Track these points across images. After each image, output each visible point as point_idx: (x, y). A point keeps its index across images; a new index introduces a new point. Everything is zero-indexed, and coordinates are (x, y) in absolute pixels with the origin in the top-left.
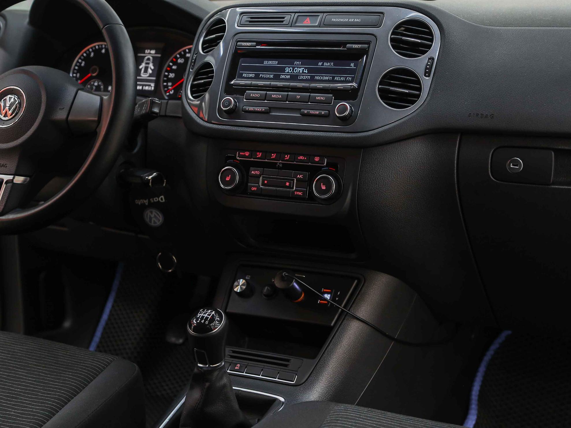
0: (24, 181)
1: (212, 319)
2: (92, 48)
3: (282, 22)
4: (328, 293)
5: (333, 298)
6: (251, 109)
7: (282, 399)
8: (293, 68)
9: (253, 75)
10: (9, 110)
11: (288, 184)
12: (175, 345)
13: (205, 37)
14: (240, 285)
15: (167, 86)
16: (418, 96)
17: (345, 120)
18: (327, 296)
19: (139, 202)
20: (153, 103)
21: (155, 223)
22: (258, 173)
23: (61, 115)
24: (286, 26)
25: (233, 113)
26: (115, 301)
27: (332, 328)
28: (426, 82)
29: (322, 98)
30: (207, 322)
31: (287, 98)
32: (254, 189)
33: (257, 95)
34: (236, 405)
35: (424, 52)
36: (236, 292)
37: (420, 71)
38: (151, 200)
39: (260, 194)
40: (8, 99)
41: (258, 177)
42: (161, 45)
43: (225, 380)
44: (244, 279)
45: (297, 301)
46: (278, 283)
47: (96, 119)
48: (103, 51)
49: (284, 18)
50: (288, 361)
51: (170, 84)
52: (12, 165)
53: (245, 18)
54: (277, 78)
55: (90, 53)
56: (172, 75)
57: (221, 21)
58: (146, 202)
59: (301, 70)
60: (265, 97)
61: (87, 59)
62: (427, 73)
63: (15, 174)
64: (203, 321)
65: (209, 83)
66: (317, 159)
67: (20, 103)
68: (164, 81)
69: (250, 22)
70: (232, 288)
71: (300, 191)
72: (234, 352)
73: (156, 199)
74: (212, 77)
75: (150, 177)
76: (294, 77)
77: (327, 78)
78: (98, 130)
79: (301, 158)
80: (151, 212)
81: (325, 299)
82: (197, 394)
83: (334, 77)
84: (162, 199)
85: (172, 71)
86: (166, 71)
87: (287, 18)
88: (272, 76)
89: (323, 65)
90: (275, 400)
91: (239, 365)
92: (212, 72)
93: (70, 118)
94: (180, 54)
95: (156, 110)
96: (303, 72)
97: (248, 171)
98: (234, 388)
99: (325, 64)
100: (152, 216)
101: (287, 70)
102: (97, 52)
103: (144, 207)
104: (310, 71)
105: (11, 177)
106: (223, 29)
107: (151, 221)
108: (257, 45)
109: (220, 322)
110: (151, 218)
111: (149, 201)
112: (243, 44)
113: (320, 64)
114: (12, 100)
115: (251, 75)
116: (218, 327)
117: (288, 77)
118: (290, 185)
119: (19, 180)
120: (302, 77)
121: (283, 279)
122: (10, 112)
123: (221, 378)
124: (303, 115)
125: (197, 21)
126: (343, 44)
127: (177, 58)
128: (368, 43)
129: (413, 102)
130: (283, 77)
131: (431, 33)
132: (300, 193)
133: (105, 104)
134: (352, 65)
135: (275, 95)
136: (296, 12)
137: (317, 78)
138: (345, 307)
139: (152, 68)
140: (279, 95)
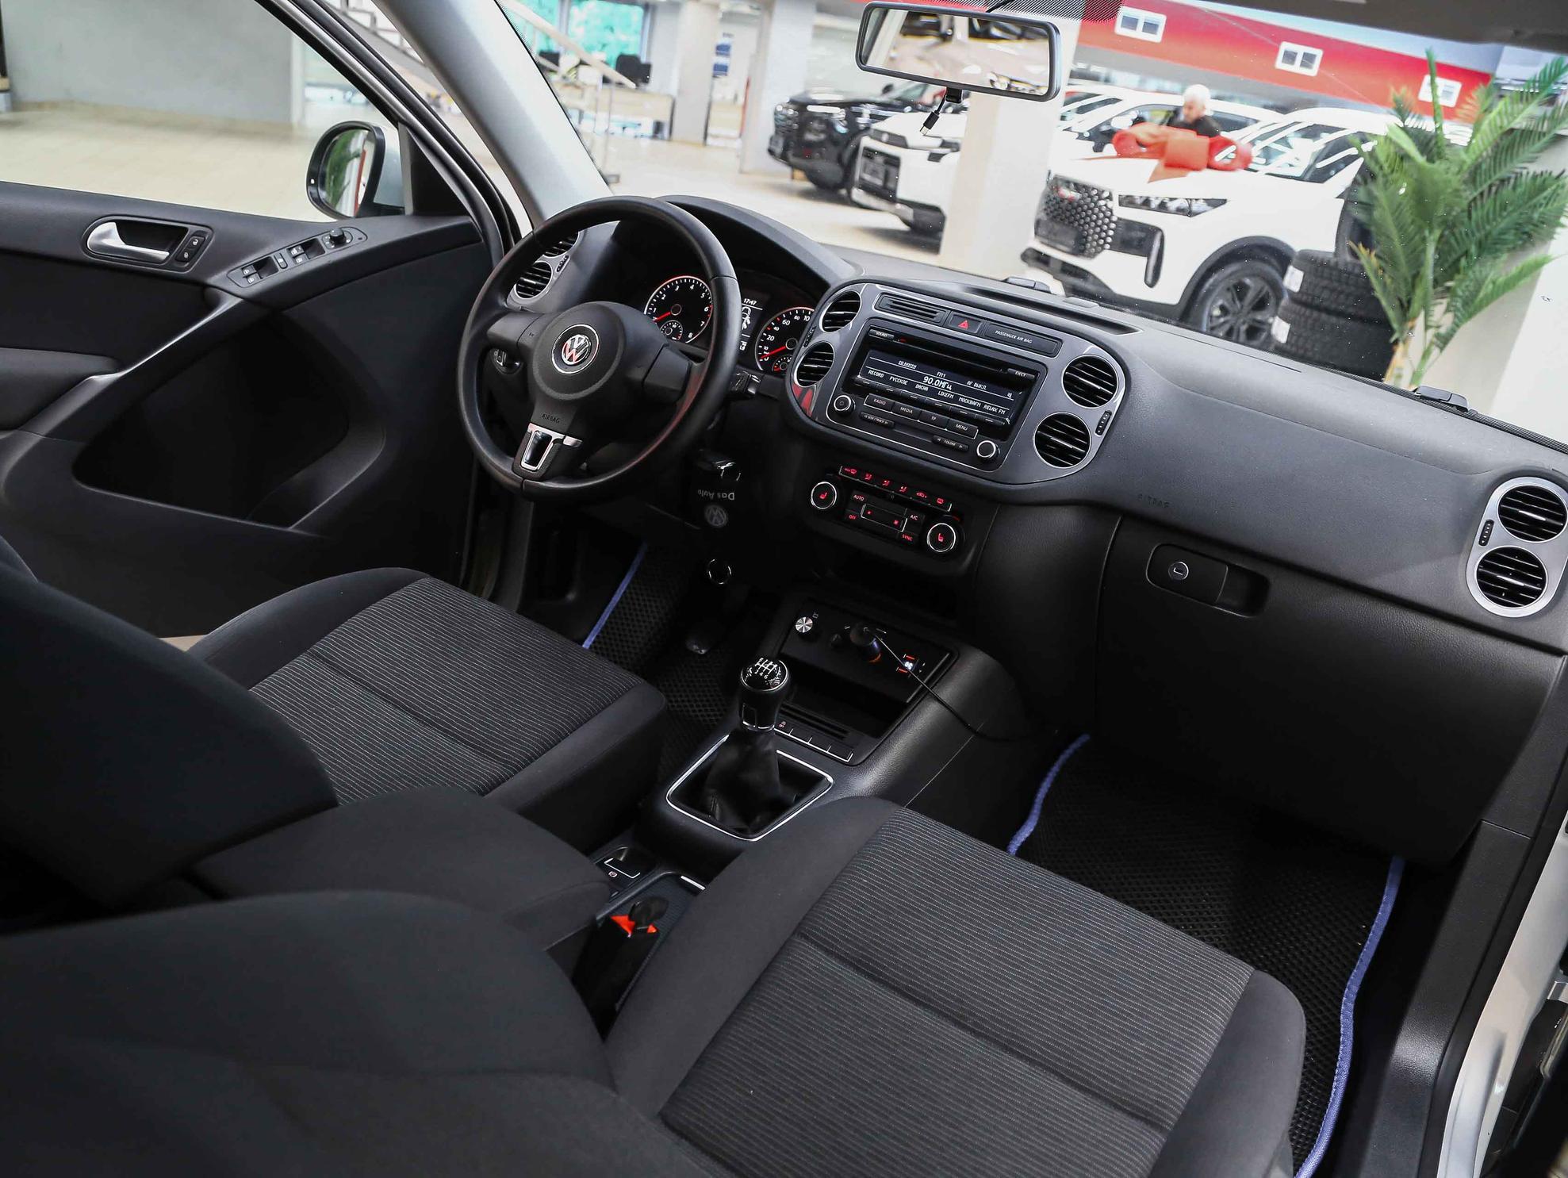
0: (576, 444)
1: (773, 675)
2: (678, 280)
3: (933, 317)
4: (910, 661)
5: (915, 670)
6: (871, 418)
7: (830, 779)
8: (935, 379)
9: (882, 375)
10: (577, 352)
11: (896, 522)
12: (694, 654)
13: (828, 310)
14: (804, 625)
15: (762, 350)
16: (1082, 456)
17: (985, 463)
18: (909, 665)
19: (703, 493)
20: (750, 382)
21: (716, 523)
22: (862, 499)
23: (637, 374)
24: (936, 323)
25: (846, 417)
26: (632, 582)
27: (906, 706)
28: (1096, 440)
29: (964, 428)
30: (766, 677)
31: (918, 416)
32: (851, 517)
33: (882, 403)
34: (776, 777)
35: (1101, 403)
36: (800, 634)
37: (1091, 425)
38: (719, 494)
39: (858, 525)
40: (577, 340)
41: (861, 504)
42: (766, 297)
43: (770, 747)
44: (809, 616)
45: (871, 662)
46: (854, 637)
47: (679, 388)
48: (692, 287)
49: (935, 313)
50: (845, 732)
51: (766, 348)
52: (566, 423)
53: (887, 300)
54: (911, 387)
55: (675, 286)
56: (771, 338)
57: (854, 296)
58: (712, 495)
59: (944, 384)
60: (892, 407)
61: (670, 292)
62: (1099, 431)
63: (566, 434)
64: (761, 674)
65: (825, 371)
66: (940, 501)
67: (591, 348)
68: (761, 343)
69: (892, 306)
70: (794, 623)
71: (910, 536)
73: (724, 495)
74: (829, 364)
75: (723, 468)
76: (933, 392)
77: (974, 403)
78: (678, 403)
79: (920, 494)
80: (715, 509)
81: (906, 669)
82: (733, 755)
83: (983, 405)
84: (731, 496)
85: (772, 332)
86: (766, 331)
87: (940, 314)
88: (905, 383)
89: (972, 385)
90: (822, 777)
91: (784, 723)
92: (831, 357)
93: (647, 380)
94: (787, 314)
95: (752, 391)
96: (945, 388)
97: (850, 494)
98: (778, 752)
99: (976, 385)
100: (715, 514)
101: (926, 379)
102: (685, 286)
103: (707, 501)
104: (955, 388)
105: (560, 436)
106: (855, 307)
107: (711, 519)
108: (895, 339)
109: (782, 677)
110: (712, 517)
111: (716, 496)
112: (878, 333)
113: (969, 383)
114: (582, 342)
115: (879, 375)
116: (779, 684)
117: (926, 389)
118: (899, 523)
119: (569, 441)
120: (943, 394)
121: (861, 633)
122: (578, 356)
123: (767, 743)
124: (935, 442)
125: (821, 285)
126: (1006, 365)
127: (782, 318)
128: (1035, 373)
129: (1075, 462)
130: (918, 386)
131: (1114, 380)
132: (909, 538)
133: (694, 374)
134: (1010, 395)
135: (906, 409)
136: (951, 310)
137: (962, 400)
138: (926, 684)
139: (749, 322)
140: (911, 409)
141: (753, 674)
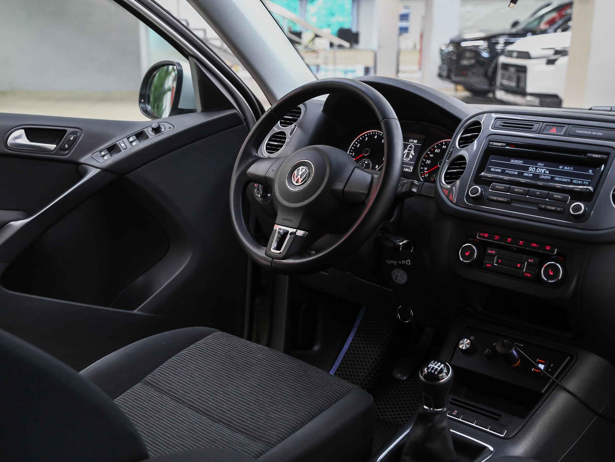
0: (304, 235)
1: (441, 371)
2: (367, 134)
3: (531, 128)
4: (542, 363)
5: (546, 369)
6: (495, 198)
7: (491, 448)
8: (536, 168)
9: (500, 171)
10: (301, 178)
11: (519, 265)
12: (399, 380)
13: (463, 134)
14: (464, 344)
15: (423, 170)
17: (578, 218)
18: (542, 366)
19: (389, 262)
20: (413, 184)
21: (400, 280)
22: (494, 252)
23: (339, 186)
24: (534, 132)
25: (479, 200)
27: (542, 395)
29: (559, 197)
30: (436, 373)
31: (528, 193)
32: (488, 265)
33: (501, 188)
34: (452, 447)
36: (462, 350)
38: (400, 262)
39: (493, 270)
40: (301, 169)
41: (493, 256)
42: (423, 137)
43: (445, 424)
44: (468, 338)
45: (513, 366)
46: (499, 348)
47: (366, 192)
48: (376, 137)
49: (533, 125)
50: (500, 416)
51: (426, 169)
52: (297, 222)
53: (499, 122)
54: (520, 175)
55: (365, 137)
56: (428, 162)
57: (478, 123)
58: (395, 263)
59: (543, 171)
60: (508, 190)
61: (362, 142)
63: (298, 228)
64: (433, 371)
65: (462, 173)
66: (548, 248)
67: (309, 174)
68: (422, 166)
69: (503, 126)
70: (458, 345)
71: (529, 273)
72: (453, 399)
73: (403, 262)
74: (464, 168)
75: (401, 244)
76: (536, 177)
77: (566, 180)
78: (366, 201)
79: (534, 245)
80: (398, 272)
81: (540, 369)
82: (420, 431)
83: (572, 180)
84: (408, 262)
85: (429, 158)
86: (425, 158)
87: (536, 126)
88: (516, 173)
89: (563, 168)
90: (485, 448)
91: (456, 411)
92: (465, 164)
93: (346, 189)
94: (437, 145)
95: (414, 190)
96: (544, 173)
97: (485, 250)
98: (451, 430)
99: (566, 168)
100: (399, 275)
101: (531, 169)
102: (371, 137)
103: (393, 267)
104: (551, 172)
105: (294, 230)
106: (479, 130)
107: (397, 279)
108: (507, 146)
109: (447, 374)
110: (397, 276)
111: (398, 263)
112: (495, 144)
113: (561, 167)
114: (304, 170)
115: (498, 170)
116: (446, 377)
117: (531, 175)
118: (521, 266)
119: (300, 233)
120: (543, 177)
121: (503, 345)
122: (302, 179)
123: (442, 421)
124: (541, 209)
125: (456, 121)
126: (585, 152)
127: (434, 149)
128: (608, 154)
130: (526, 174)
132: (529, 275)
133: (375, 181)
134: (590, 171)
135: (517, 189)
136: (544, 122)
137: (557, 179)
138: (556, 378)
139: (413, 154)
140: (521, 189)
141: (428, 372)
